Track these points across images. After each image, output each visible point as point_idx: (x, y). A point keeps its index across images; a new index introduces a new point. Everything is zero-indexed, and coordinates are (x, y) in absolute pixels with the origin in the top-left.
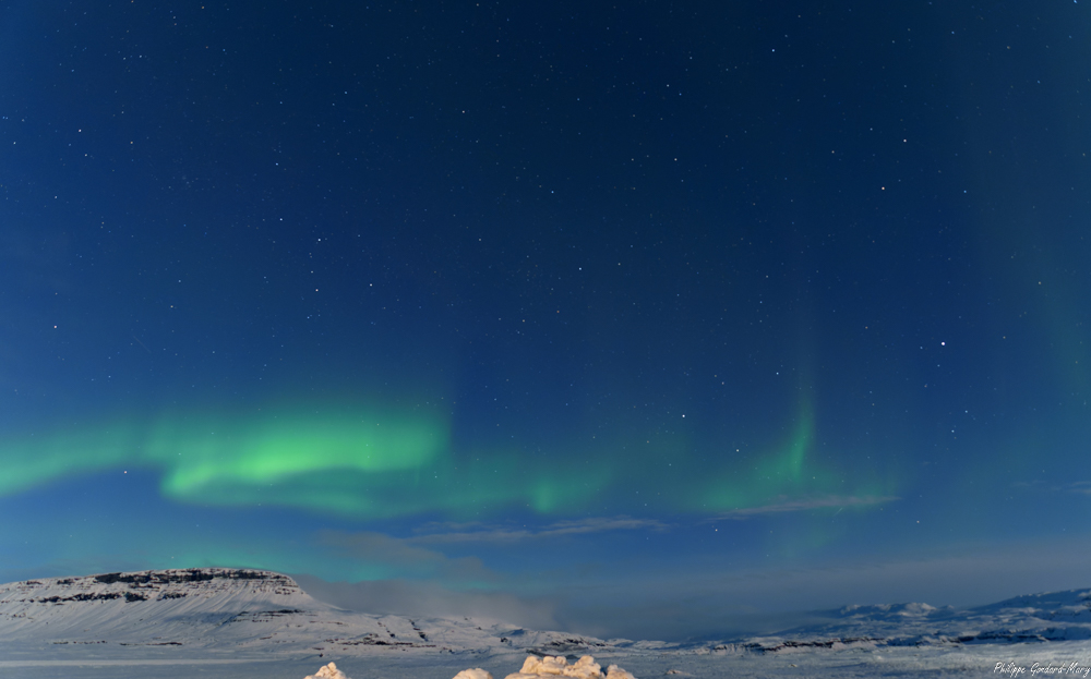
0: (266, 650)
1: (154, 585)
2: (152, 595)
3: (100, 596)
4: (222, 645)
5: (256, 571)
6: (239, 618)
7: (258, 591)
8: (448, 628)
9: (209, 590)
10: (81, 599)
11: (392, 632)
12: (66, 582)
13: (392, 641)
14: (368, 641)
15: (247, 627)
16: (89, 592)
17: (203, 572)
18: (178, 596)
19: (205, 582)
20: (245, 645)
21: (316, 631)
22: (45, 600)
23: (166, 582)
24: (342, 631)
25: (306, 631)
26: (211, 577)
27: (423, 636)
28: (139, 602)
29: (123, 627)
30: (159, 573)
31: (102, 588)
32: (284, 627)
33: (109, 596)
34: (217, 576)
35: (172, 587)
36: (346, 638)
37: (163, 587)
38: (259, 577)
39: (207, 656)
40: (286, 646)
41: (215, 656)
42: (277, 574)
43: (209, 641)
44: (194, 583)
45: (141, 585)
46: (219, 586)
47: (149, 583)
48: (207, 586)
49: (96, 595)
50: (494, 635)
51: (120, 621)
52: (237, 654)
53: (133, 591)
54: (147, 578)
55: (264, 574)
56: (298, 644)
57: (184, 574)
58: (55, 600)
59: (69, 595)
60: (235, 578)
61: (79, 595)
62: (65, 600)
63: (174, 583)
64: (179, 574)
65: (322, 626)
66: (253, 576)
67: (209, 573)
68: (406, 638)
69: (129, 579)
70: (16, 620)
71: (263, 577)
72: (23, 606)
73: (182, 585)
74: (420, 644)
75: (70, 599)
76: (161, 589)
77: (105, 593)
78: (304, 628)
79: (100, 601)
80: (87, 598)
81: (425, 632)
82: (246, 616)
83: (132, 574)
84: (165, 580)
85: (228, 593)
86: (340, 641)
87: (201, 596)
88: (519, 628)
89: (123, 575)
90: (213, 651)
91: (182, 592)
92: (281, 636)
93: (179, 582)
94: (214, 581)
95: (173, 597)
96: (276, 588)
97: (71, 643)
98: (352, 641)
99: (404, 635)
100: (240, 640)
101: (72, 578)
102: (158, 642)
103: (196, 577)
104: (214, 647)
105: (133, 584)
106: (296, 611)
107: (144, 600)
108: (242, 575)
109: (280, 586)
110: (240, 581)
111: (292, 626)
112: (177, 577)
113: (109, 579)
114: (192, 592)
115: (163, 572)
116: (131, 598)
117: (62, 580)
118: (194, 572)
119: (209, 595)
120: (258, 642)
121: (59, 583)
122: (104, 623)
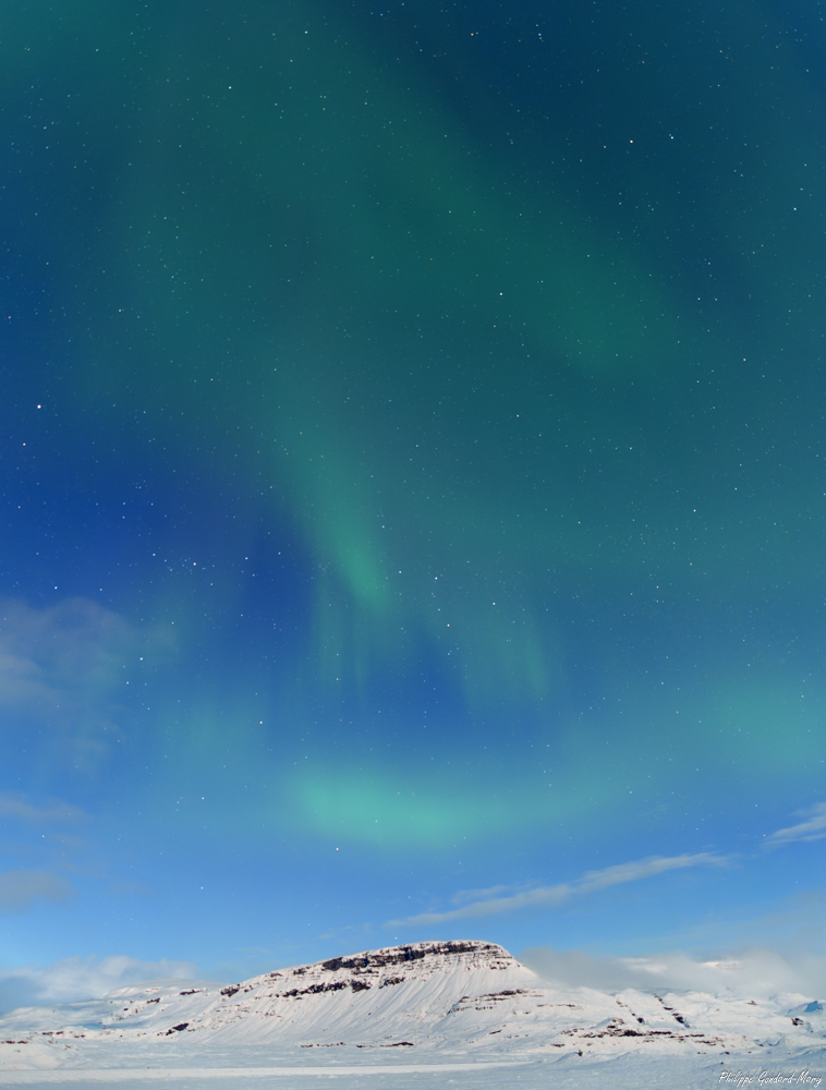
0: (499, 1050)
1: (374, 969)
2: (374, 981)
3: (330, 987)
4: (453, 1044)
5: (465, 942)
6: (461, 1005)
7: (472, 967)
8: (709, 1006)
9: (424, 971)
10: (315, 992)
11: (639, 1015)
12: (301, 972)
13: (643, 1029)
14: (613, 1030)
15: (473, 1018)
16: (320, 984)
17: (414, 949)
18: (397, 981)
19: (419, 960)
20: (478, 1043)
21: (548, 1020)
22: (287, 995)
23: (383, 964)
24: (578, 1018)
25: (536, 1020)
26: (421, 955)
27: (680, 1019)
28: (364, 991)
29: (355, 1023)
30: (374, 954)
31: (329, 978)
32: (511, 1015)
33: (338, 986)
34: (429, 951)
35: (390, 971)
36: (586, 1027)
37: (381, 970)
38: (469, 950)
39: (441, 1060)
40: (522, 1042)
41: (451, 1060)
42: (486, 943)
43: (438, 1040)
44: (409, 963)
45: (362, 970)
46: (432, 965)
47: (368, 967)
48: (421, 966)
49: (326, 986)
50: (779, 1014)
51: (351, 1017)
52: (473, 1056)
53: (357, 979)
54: (365, 962)
55: (473, 944)
56: (532, 1039)
57: (397, 953)
58: (294, 993)
59: (305, 988)
60: (446, 953)
61: (313, 987)
62: (302, 993)
63: (389, 965)
64: (392, 953)
65: (552, 1010)
66: (462, 949)
67: (420, 950)
68: (658, 1024)
69: (350, 964)
70: (270, 1018)
71: (472, 949)
72: (271, 1003)
73: (398, 966)
74: (682, 1034)
75: (306, 992)
76: (380, 974)
77: (333, 983)
78: (532, 1015)
79: (330, 991)
80: (318, 989)
81: (682, 1013)
82: (468, 1003)
83: (352, 957)
84: (382, 961)
85: (443, 974)
86: (580, 1033)
87: (418, 978)
88: (811, 1000)
89: (344, 960)
90: (445, 1052)
91: (400, 976)
92: (511, 1028)
93: (394, 963)
94: (427, 958)
95: (392, 983)
96: (490, 961)
97: (315, 1046)
98: (595, 1032)
99: (656, 1019)
100: (470, 1036)
101: (304, 966)
102: (391, 1043)
103: (409, 955)
104: (445, 1048)
105: (354, 969)
106: (518, 992)
107: (368, 988)
108: (452, 949)
109: (493, 959)
110: (451, 955)
111: (520, 1013)
112: (390, 957)
113: (333, 965)
114: (409, 975)
115: (378, 953)
116: (358, 987)
117: (297, 969)
118: (406, 949)
119: (425, 977)
120: (490, 1038)
121: (295, 973)
122: (338, 1020)
